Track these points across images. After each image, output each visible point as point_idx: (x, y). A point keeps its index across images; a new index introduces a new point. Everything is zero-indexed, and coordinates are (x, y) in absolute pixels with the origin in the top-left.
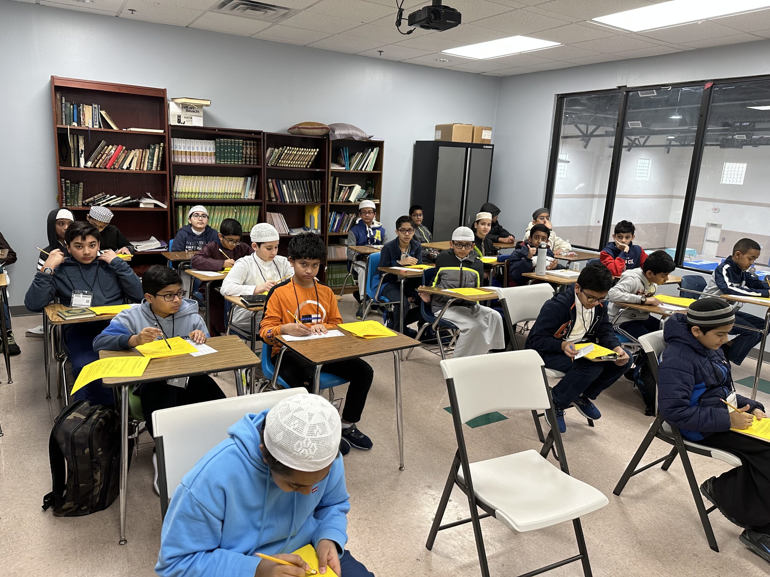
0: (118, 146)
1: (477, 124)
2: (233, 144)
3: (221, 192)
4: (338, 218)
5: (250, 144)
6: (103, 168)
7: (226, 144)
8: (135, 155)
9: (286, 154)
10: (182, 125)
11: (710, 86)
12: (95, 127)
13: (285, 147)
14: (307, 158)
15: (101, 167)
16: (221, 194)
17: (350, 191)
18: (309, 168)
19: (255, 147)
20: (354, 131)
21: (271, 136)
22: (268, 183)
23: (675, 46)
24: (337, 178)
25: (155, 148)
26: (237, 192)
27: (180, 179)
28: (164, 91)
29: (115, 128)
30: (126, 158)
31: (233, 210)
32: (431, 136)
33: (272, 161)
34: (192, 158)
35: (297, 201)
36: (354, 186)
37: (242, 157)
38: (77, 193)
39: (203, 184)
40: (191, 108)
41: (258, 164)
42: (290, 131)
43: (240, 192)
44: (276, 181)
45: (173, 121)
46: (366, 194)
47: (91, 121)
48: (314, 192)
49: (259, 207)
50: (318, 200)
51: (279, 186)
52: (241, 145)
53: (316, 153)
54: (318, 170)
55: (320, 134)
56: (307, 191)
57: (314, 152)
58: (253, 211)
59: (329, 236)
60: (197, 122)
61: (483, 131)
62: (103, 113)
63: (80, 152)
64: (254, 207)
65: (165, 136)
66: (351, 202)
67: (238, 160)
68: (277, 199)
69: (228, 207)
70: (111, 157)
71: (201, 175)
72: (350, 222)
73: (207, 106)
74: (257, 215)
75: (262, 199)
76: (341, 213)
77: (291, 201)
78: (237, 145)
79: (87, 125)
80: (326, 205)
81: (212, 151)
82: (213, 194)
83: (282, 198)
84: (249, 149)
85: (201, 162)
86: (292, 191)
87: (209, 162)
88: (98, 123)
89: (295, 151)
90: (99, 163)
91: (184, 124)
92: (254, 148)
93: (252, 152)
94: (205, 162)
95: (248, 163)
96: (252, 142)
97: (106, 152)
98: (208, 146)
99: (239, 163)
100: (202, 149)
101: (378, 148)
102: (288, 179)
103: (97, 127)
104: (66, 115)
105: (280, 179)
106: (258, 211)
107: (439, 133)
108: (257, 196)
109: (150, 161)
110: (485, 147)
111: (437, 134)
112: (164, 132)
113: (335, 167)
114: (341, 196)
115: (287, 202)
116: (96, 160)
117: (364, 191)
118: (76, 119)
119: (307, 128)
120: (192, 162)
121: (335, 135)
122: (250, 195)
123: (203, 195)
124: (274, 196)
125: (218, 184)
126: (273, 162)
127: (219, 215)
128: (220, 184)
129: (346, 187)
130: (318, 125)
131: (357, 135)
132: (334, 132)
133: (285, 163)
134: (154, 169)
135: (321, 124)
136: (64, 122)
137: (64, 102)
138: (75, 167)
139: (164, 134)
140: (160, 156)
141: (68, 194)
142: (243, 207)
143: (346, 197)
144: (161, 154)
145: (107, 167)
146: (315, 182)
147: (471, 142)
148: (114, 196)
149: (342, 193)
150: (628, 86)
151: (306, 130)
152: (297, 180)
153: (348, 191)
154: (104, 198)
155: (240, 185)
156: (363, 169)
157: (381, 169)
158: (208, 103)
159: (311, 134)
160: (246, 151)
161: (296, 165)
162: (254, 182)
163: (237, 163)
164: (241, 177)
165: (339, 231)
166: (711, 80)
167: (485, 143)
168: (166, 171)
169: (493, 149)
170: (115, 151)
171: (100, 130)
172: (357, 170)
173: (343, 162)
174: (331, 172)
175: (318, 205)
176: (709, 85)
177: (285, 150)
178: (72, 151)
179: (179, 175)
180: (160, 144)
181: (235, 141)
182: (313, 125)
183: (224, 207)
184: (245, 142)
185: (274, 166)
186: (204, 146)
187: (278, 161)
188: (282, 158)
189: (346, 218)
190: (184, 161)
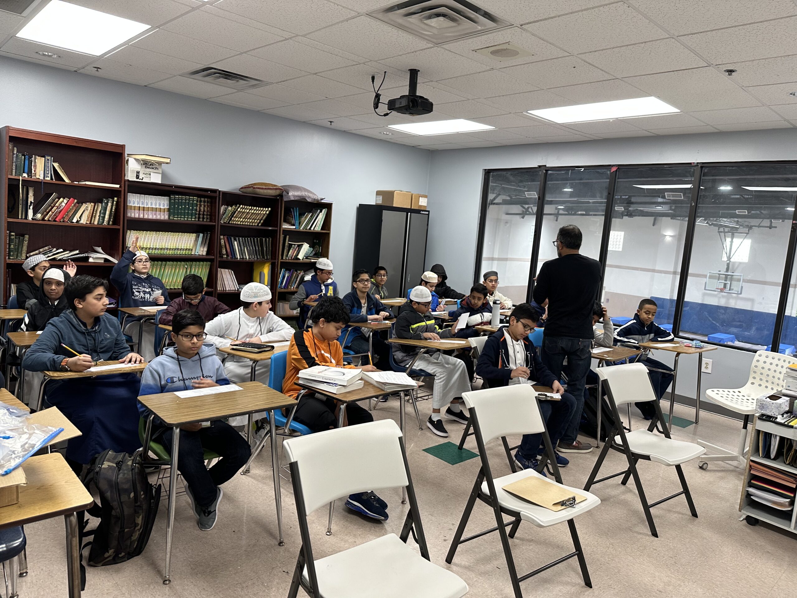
0: (70, 199)
1: (415, 192)
2: (187, 201)
3: (172, 247)
4: (287, 275)
5: (204, 202)
6: (52, 220)
7: (180, 201)
8: (86, 209)
9: (239, 211)
10: (141, 181)
11: (616, 169)
12: (46, 179)
13: (238, 205)
14: (259, 216)
15: (50, 219)
16: (172, 249)
17: (299, 249)
18: (261, 226)
19: (209, 204)
20: (306, 193)
21: (226, 195)
22: (220, 239)
23: (587, 135)
24: (288, 237)
25: (107, 203)
26: (188, 248)
27: (131, 234)
28: (123, 147)
29: (67, 180)
30: (76, 212)
31: (184, 266)
32: (372, 200)
33: (225, 218)
34: (145, 214)
35: (247, 258)
36: (302, 245)
37: (196, 214)
38: (20, 246)
39: (155, 239)
40: (150, 165)
41: (211, 221)
42: (242, 190)
43: (191, 248)
44: (227, 238)
45: (131, 176)
46: (314, 252)
47: (42, 172)
48: (265, 249)
49: (210, 263)
50: (268, 257)
51: (230, 243)
52: (195, 202)
53: (267, 212)
54: (270, 228)
55: (273, 195)
56: (257, 248)
57: (266, 211)
58: (204, 266)
59: (279, 293)
60: (155, 178)
61: (420, 198)
62: (56, 165)
63: (29, 204)
64: (205, 263)
65: (121, 191)
66: (300, 260)
67: (192, 216)
68: (228, 256)
69: (179, 263)
70: (62, 210)
71: (153, 231)
72: (298, 279)
73: (167, 163)
74: (208, 271)
75: (214, 256)
76: (290, 270)
77: (242, 257)
78: (191, 202)
79: (38, 177)
80: (277, 261)
81: (166, 207)
82: (164, 249)
83: (233, 255)
84: (203, 206)
85: (154, 217)
86: (243, 248)
87: (162, 218)
88: (49, 175)
89: (248, 209)
90: (48, 215)
91: (142, 179)
92: (207, 205)
93: (206, 209)
94: (158, 217)
95: (202, 220)
96: (206, 199)
97: (57, 205)
98: (162, 202)
99: (193, 219)
100: (156, 205)
101: (326, 209)
102: (239, 236)
103: (49, 179)
104: (16, 166)
105: (232, 236)
106: (209, 267)
107: (380, 198)
108: (208, 253)
109: (102, 215)
110: (422, 212)
111: (378, 199)
112: (120, 187)
113: (286, 226)
114: (290, 253)
115: (237, 258)
116: (45, 213)
117: (312, 249)
118: (26, 170)
119: (262, 189)
120: (145, 218)
121: (289, 196)
122: (202, 251)
123: (154, 251)
124: (225, 253)
125: (169, 240)
126: (226, 220)
127: (170, 271)
128: (172, 240)
129: (295, 245)
130: (272, 186)
131: (309, 197)
132: (288, 193)
133: (237, 221)
134: (105, 223)
135: (275, 186)
136: (14, 173)
137: (15, 152)
138: (22, 219)
139: (120, 189)
140: (113, 210)
141: (12, 246)
142: (194, 263)
143: (294, 254)
144: (114, 208)
145: (57, 220)
146: (266, 240)
147: (409, 207)
148: (61, 250)
149: (291, 251)
150: (547, 166)
151: (261, 191)
152: (248, 237)
153: (297, 249)
154: (50, 252)
155: (191, 241)
156: (312, 229)
157: (329, 229)
158: (168, 161)
159: (265, 194)
160: (200, 208)
161: (248, 222)
162: (206, 239)
163: (190, 219)
164: (193, 233)
165: (287, 288)
166: (616, 165)
167: (422, 209)
168: (119, 225)
169: (428, 215)
170: (66, 204)
171: (51, 182)
172: (306, 229)
173: (293, 222)
174: (283, 230)
175: (268, 262)
176: (614, 169)
177: (238, 208)
178: (21, 202)
179: (130, 229)
180: (113, 199)
181: (189, 198)
182: (267, 186)
183: (175, 263)
184: (199, 199)
185: (226, 223)
186: (158, 202)
187: (231, 218)
188: (235, 215)
189: (294, 275)
190: (137, 216)
